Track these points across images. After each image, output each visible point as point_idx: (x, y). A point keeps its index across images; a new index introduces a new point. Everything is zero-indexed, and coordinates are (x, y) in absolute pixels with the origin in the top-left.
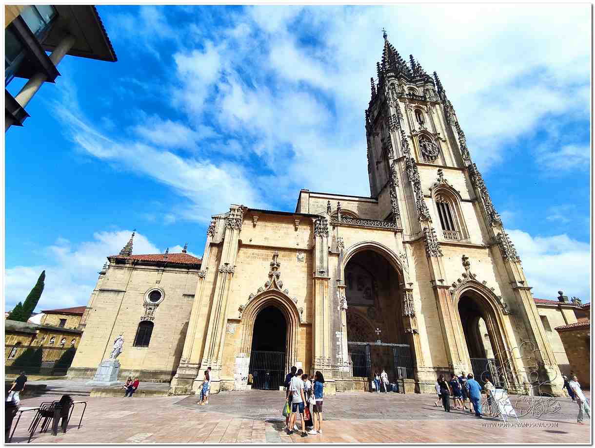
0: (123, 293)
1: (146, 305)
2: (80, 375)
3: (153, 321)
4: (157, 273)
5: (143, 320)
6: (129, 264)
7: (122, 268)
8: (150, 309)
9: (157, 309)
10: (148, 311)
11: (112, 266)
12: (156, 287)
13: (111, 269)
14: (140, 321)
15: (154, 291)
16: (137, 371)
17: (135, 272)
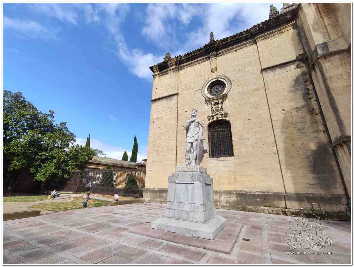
0: (176, 97)
1: (208, 101)
2: (156, 197)
3: (226, 119)
4: (208, 62)
5: (211, 120)
6: (173, 66)
7: (166, 73)
8: (217, 103)
9: (227, 102)
10: (214, 107)
11: (157, 75)
12: (214, 77)
13: (157, 78)
14: (208, 122)
15: (212, 83)
16: (229, 193)
17: (182, 72)
